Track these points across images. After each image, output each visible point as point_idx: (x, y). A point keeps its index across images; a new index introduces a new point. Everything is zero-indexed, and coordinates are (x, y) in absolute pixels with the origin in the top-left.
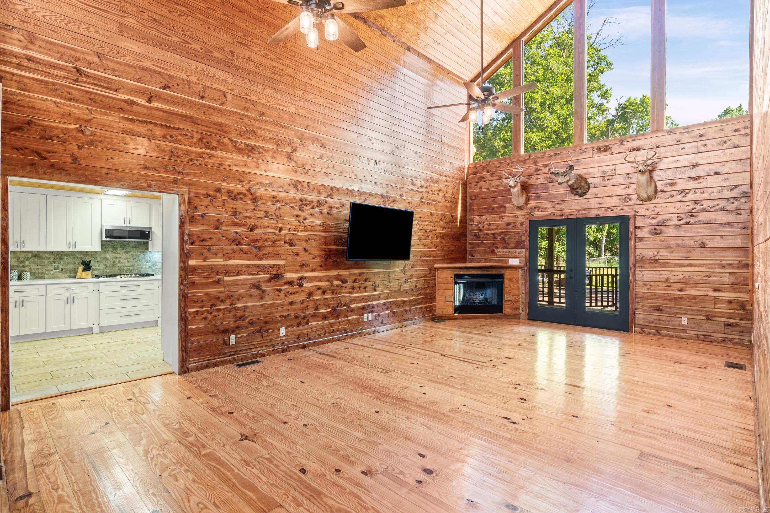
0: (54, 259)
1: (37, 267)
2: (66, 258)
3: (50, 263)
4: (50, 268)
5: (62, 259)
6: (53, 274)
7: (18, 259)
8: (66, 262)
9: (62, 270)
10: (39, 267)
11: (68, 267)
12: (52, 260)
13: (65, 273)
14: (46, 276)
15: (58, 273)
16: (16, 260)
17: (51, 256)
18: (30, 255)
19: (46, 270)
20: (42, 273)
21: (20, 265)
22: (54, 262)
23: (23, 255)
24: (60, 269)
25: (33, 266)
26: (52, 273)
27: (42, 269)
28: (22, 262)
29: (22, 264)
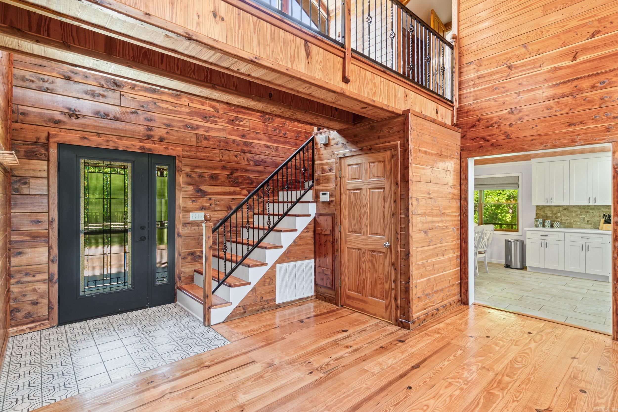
0: (581, 212)
1: (566, 218)
2: (591, 211)
3: (577, 215)
4: (577, 219)
5: (587, 212)
6: (580, 225)
7: (552, 212)
8: (592, 215)
9: (588, 221)
10: (568, 218)
11: (593, 220)
12: (579, 213)
13: (591, 224)
14: (574, 226)
15: (584, 224)
16: (551, 212)
17: (578, 210)
18: (561, 209)
19: (574, 221)
20: (571, 223)
21: (554, 217)
22: (581, 215)
23: (556, 208)
24: (586, 221)
25: (563, 218)
26: (579, 223)
27: (570, 220)
28: (555, 214)
29: (555, 216)
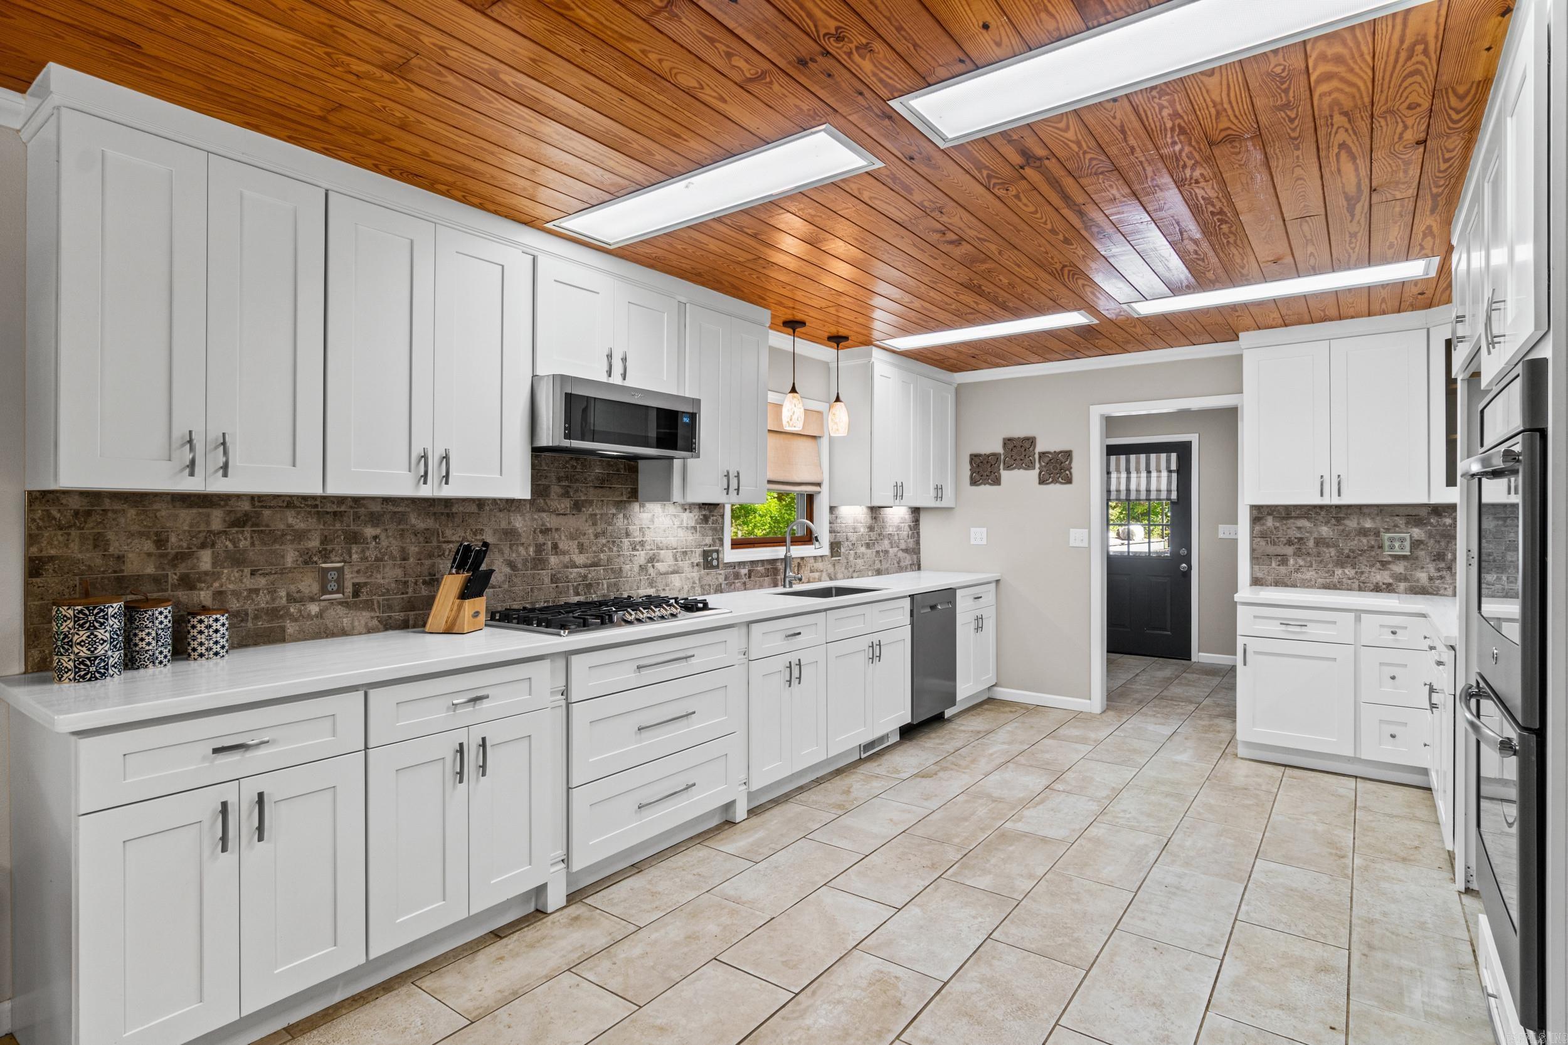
0: (325, 540)
1: (249, 582)
2: (369, 531)
3: (307, 559)
4: (308, 584)
5: (354, 538)
6: (320, 615)
7: (161, 542)
8: (371, 554)
9: (357, 590)
10: (262, 582)
11: (378, 579)
12: (314, 543)
13: (368, 605)
14: (291, 628)
15: (341, 610)
16: (149, 546)
17: (312, 523)
18: (217, 519)
19: (291, 599)
20: (274, 613)
21: (173, 577)
22: (325, 555)
23: (186, 517)
24: (349, 590)
25: (232, 580)
26: (314, 608)
27: (272, 592)
28: (181, 557)
29: (182, 569)
